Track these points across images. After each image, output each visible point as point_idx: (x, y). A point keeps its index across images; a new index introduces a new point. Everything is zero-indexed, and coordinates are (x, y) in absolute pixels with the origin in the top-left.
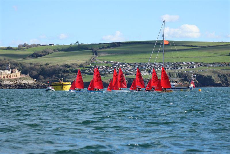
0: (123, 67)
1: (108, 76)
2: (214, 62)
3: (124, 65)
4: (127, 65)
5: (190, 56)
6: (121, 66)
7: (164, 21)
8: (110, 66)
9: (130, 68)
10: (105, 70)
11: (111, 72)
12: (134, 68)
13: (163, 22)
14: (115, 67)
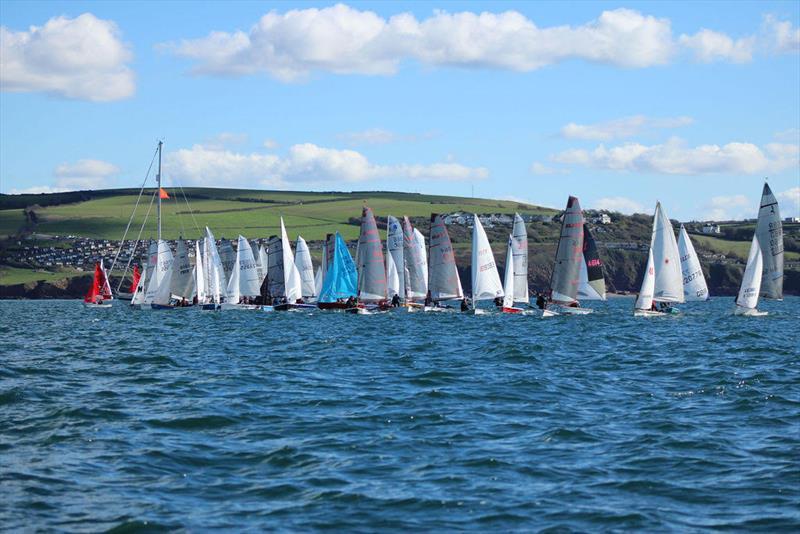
0: (97, 250)
1: (61, 271)
2: (315, 239)
3: (100, 246)
4: (108, 245)
5: (257, 225)
6: (93, 247)
7: (161, 143)
8: (67, 246)
9: (114, 252)
10: (55, 257)
11: (69, 260)
12: (125, 252)
13: (157, 146)
14: (79, 249)
